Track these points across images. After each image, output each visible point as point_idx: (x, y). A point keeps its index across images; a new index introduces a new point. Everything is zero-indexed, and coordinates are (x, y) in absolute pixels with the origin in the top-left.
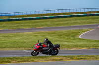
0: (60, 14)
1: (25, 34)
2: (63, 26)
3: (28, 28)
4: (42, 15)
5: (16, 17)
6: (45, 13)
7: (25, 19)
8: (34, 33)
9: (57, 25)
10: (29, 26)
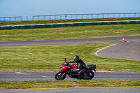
0: (69, 21)
1: (19, 48)
2: (72, 38)
3: (23, 39)
4: (42, 22)
5: (6, 24)
6: (47, 19)
7: (19, 28)
8: (31, 47)
9: (64, 36)
10: (25, 37)
